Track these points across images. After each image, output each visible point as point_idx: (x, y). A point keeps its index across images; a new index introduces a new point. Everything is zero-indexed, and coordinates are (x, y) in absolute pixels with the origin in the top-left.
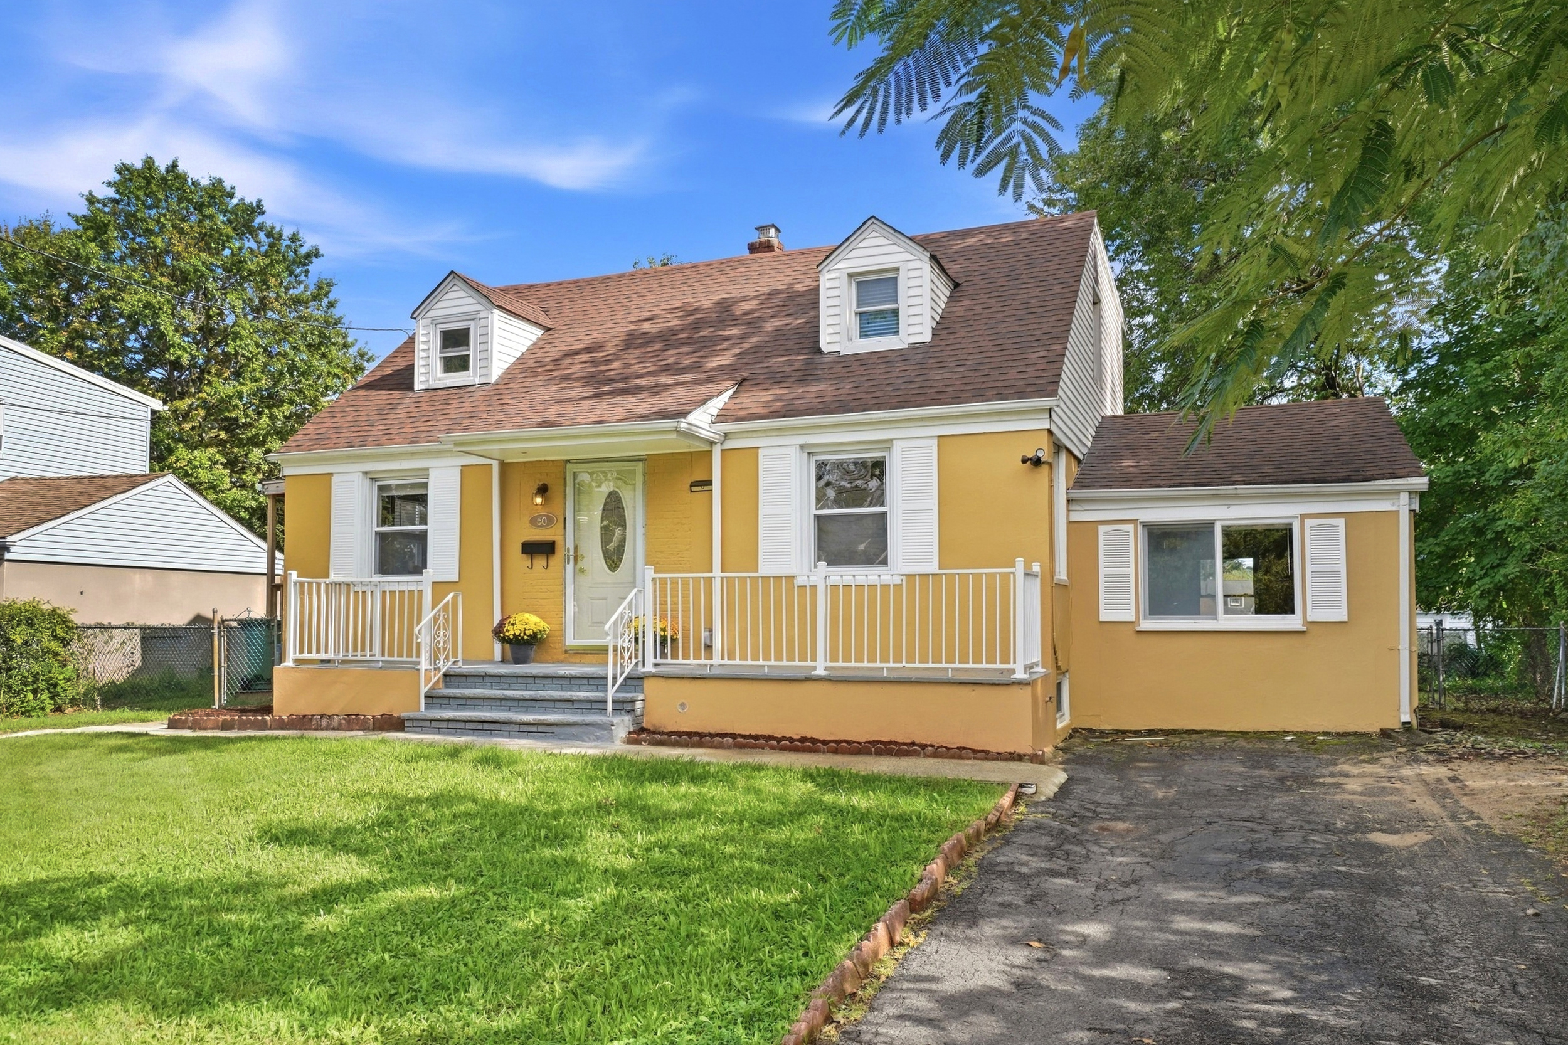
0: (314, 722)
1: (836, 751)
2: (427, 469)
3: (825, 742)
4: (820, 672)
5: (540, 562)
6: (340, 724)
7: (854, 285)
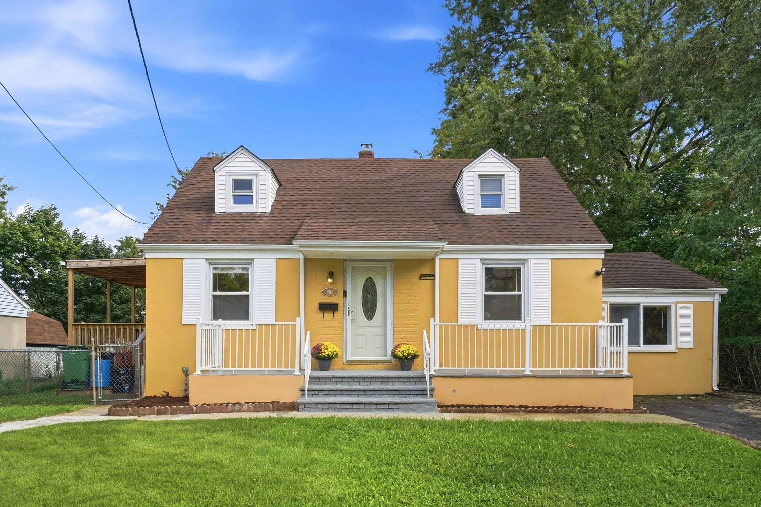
0: (229, 407)
1: (557, 412)
2: (253, 259)
3: (550, 408)
4: (527, 373)
5: (328, 315)
6: (249, 408)
7: (479, 180)
